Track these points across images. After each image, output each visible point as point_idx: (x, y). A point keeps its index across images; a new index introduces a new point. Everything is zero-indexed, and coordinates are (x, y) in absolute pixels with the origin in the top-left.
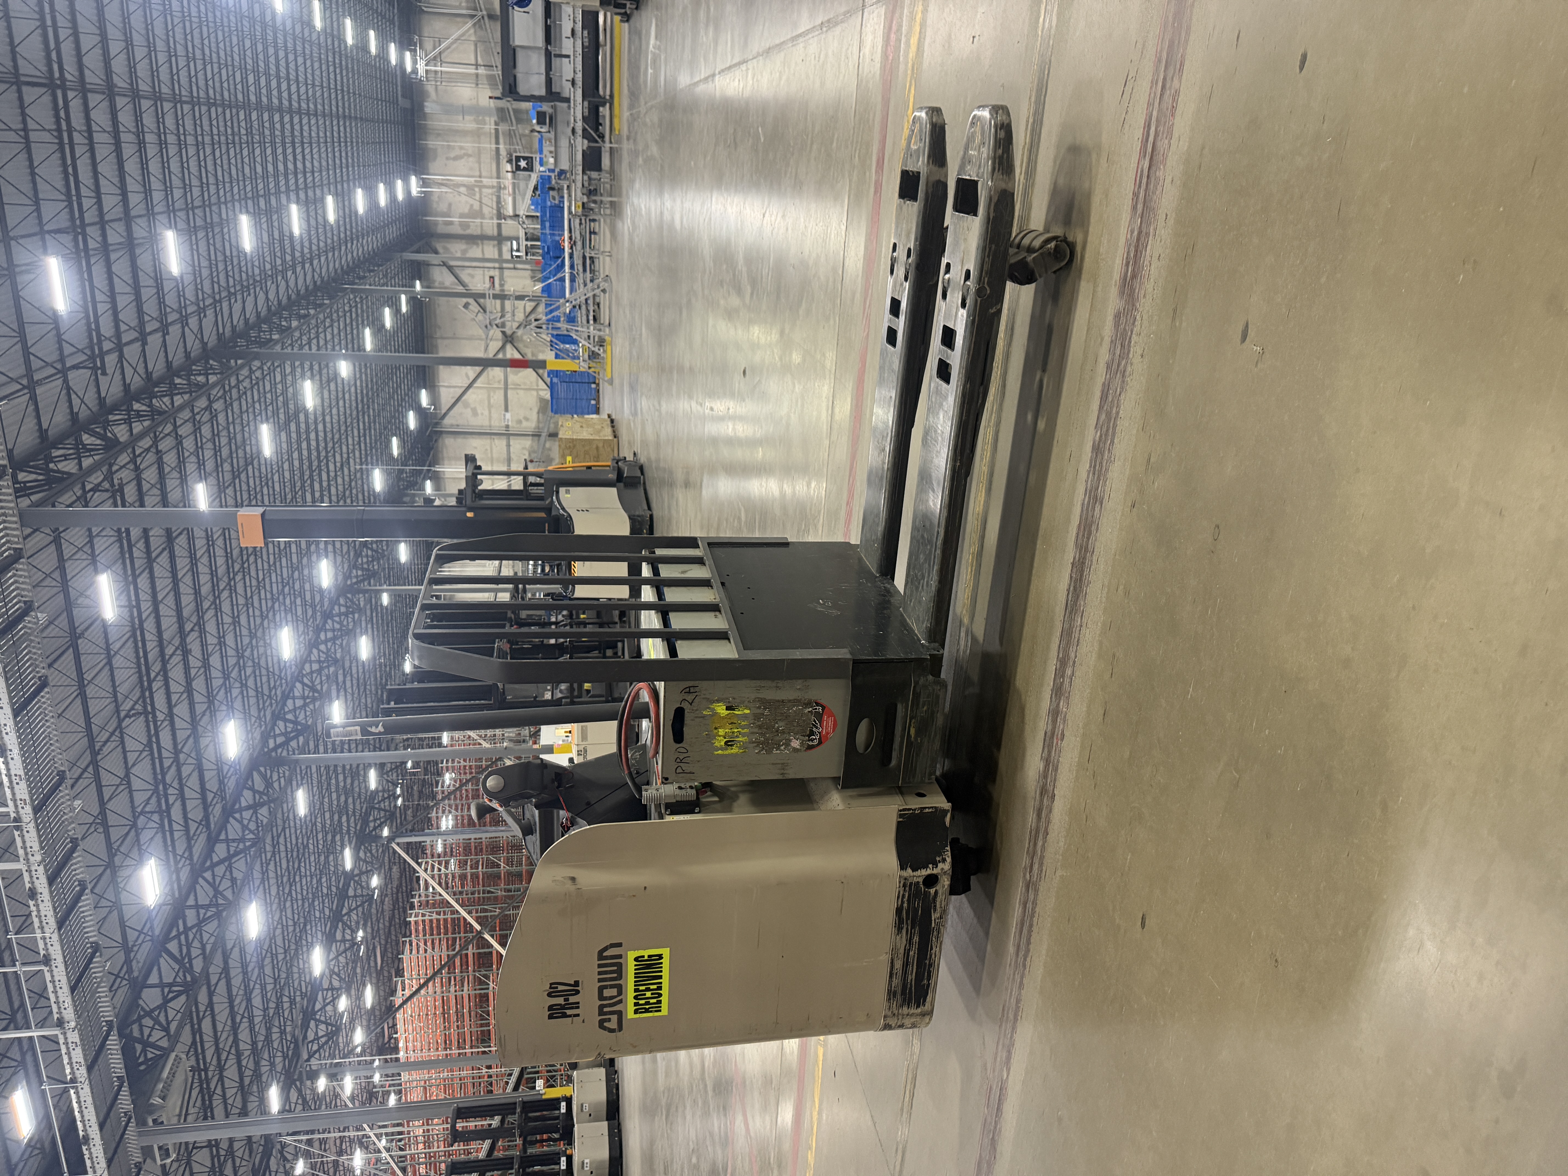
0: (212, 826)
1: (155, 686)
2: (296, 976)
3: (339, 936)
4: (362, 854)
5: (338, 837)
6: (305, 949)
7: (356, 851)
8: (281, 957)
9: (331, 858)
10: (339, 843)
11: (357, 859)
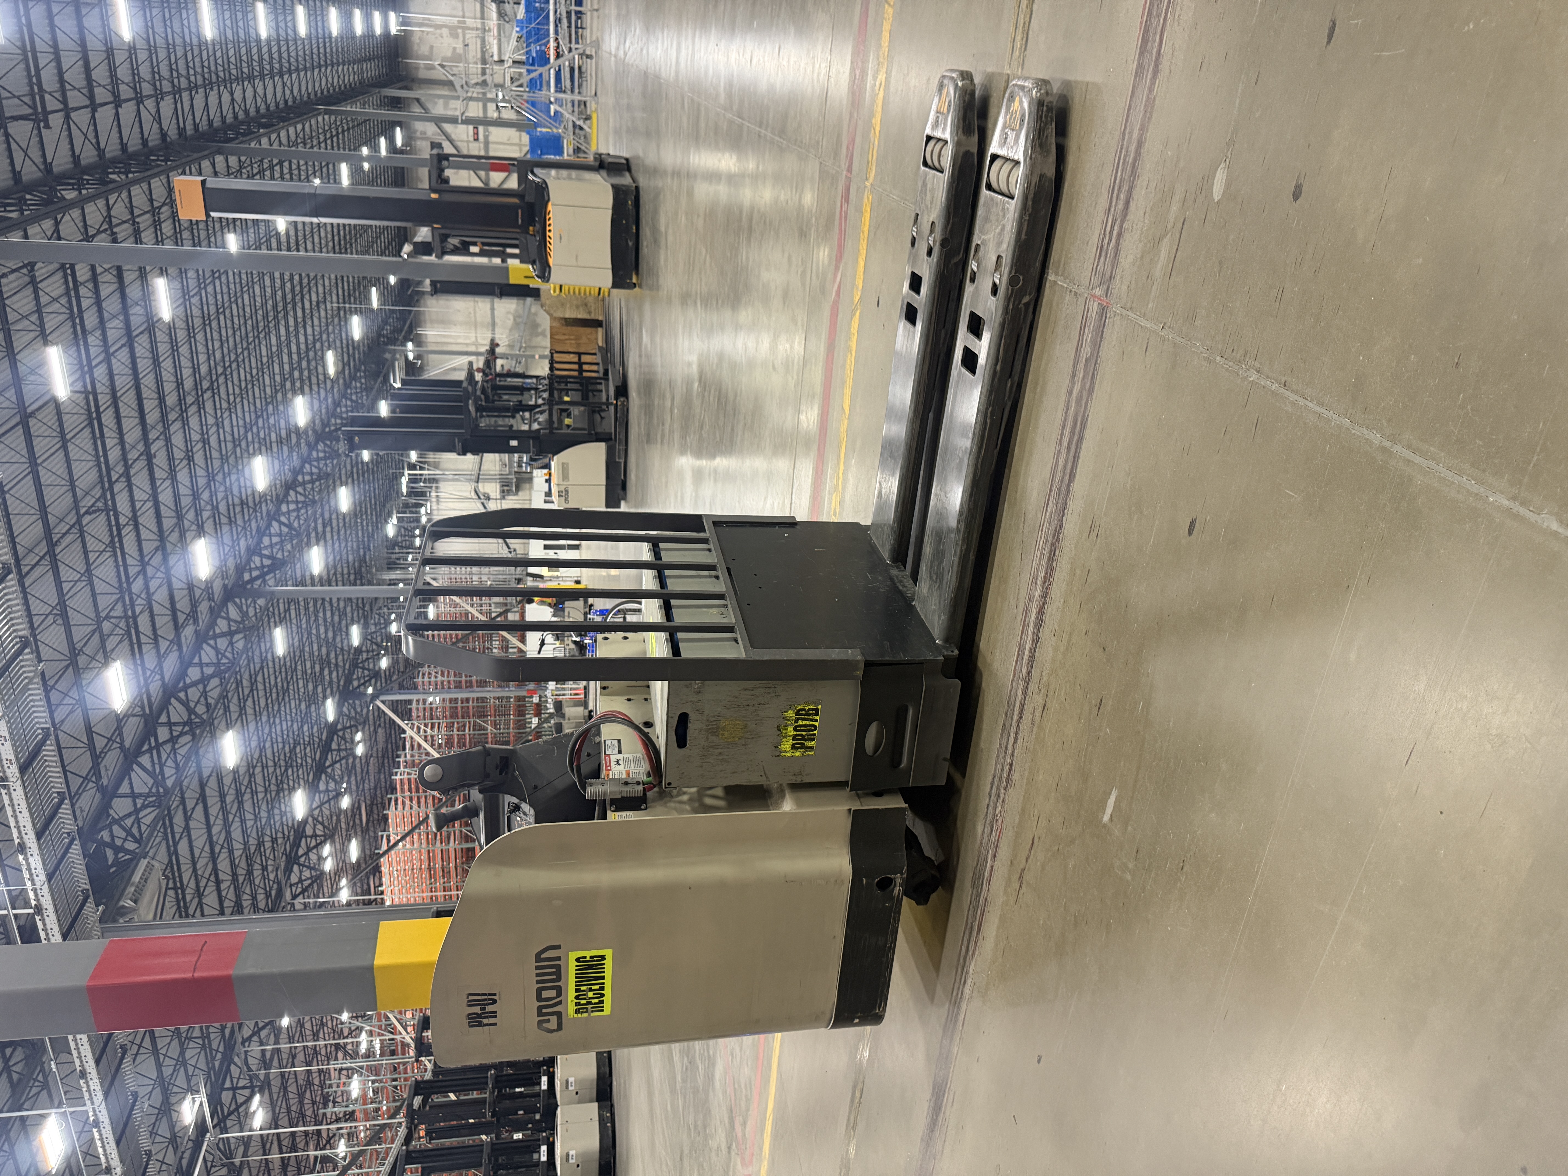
0: (185, 649)
1: (117, 488)
2: (277, 818)
3: (322, 786)
4: (345, 710)
5: (320, 689)
6: (286, 792)
7: (339, 706)
8: (261, 796)
9: (313, 708)
10: (321, 695)
11: (340, 713)
